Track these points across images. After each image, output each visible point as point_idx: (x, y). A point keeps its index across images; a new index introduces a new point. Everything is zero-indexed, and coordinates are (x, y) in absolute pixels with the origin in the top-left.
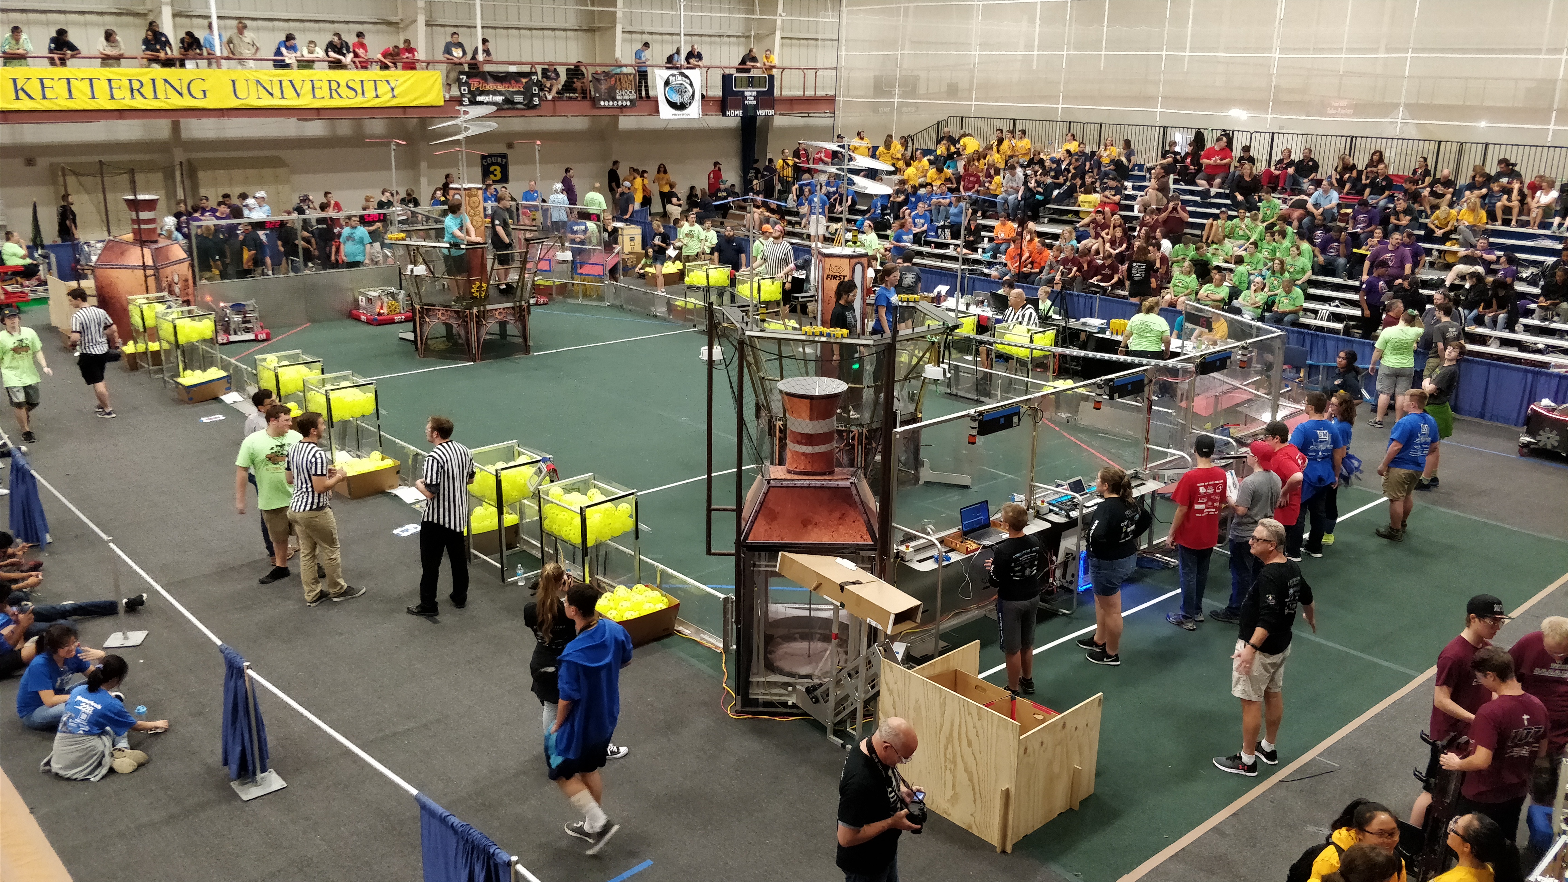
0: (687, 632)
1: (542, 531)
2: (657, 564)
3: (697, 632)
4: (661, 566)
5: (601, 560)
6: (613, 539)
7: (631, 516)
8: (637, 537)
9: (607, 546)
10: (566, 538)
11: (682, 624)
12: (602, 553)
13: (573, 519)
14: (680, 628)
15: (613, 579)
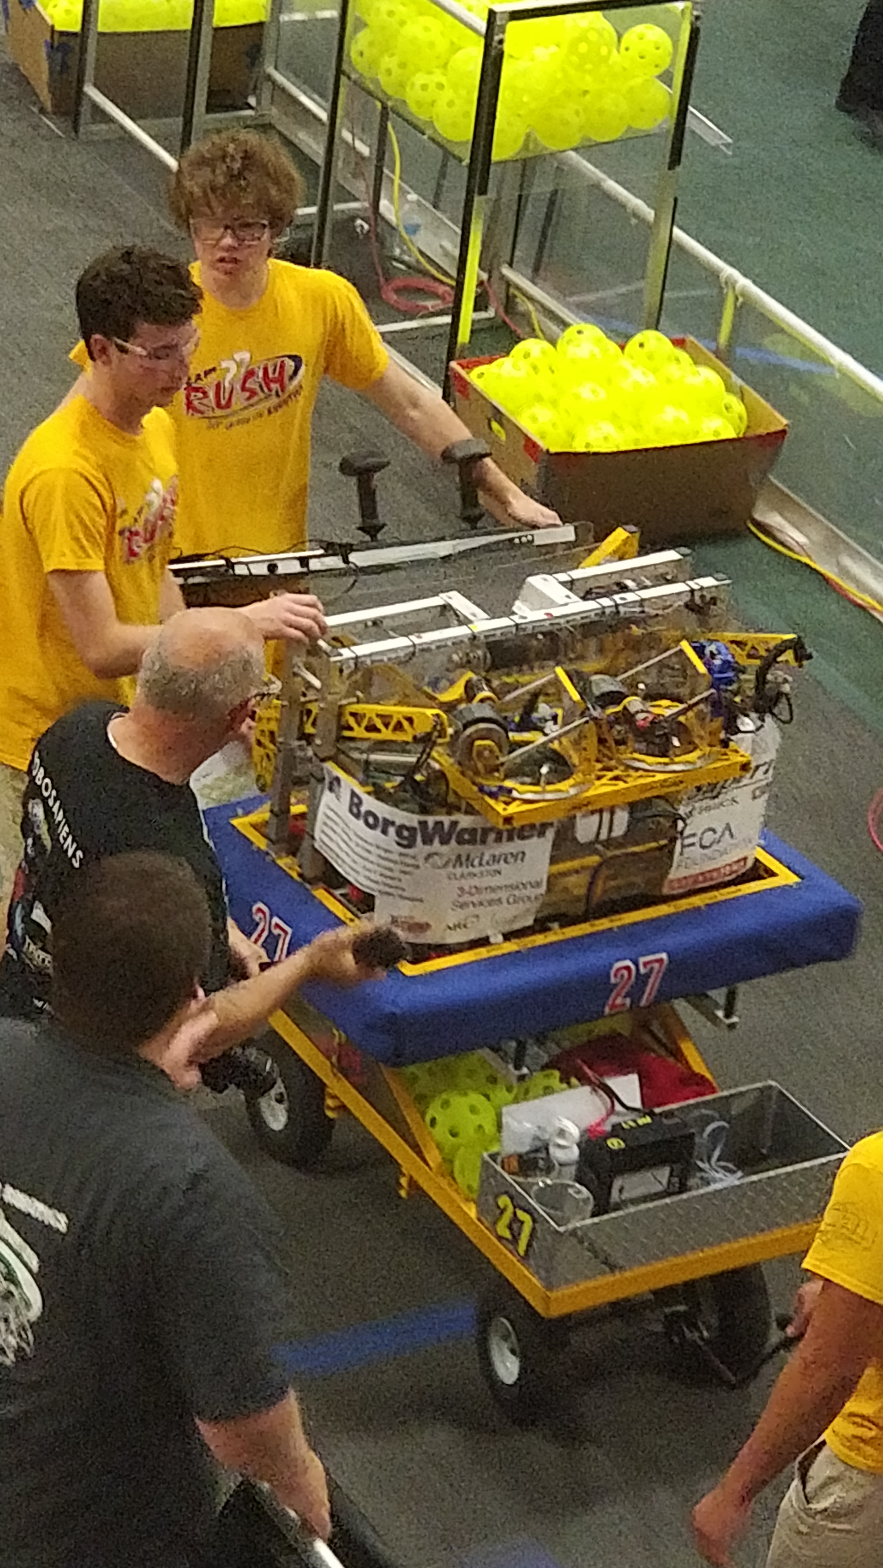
0: (794, 535)
1: (339, 71)
2: (728, 271)
3: (833, 546)
4: (744, 282)
5: (534, 213)
6: (587, 148)
7: (666, 78)
8: (676, 158)
9: (562, 170)
10: (420, 115)
11: (783, 504)
12: (541, 188)
13: (455, 48)
14: (774, 520)
15: (563, 292)
